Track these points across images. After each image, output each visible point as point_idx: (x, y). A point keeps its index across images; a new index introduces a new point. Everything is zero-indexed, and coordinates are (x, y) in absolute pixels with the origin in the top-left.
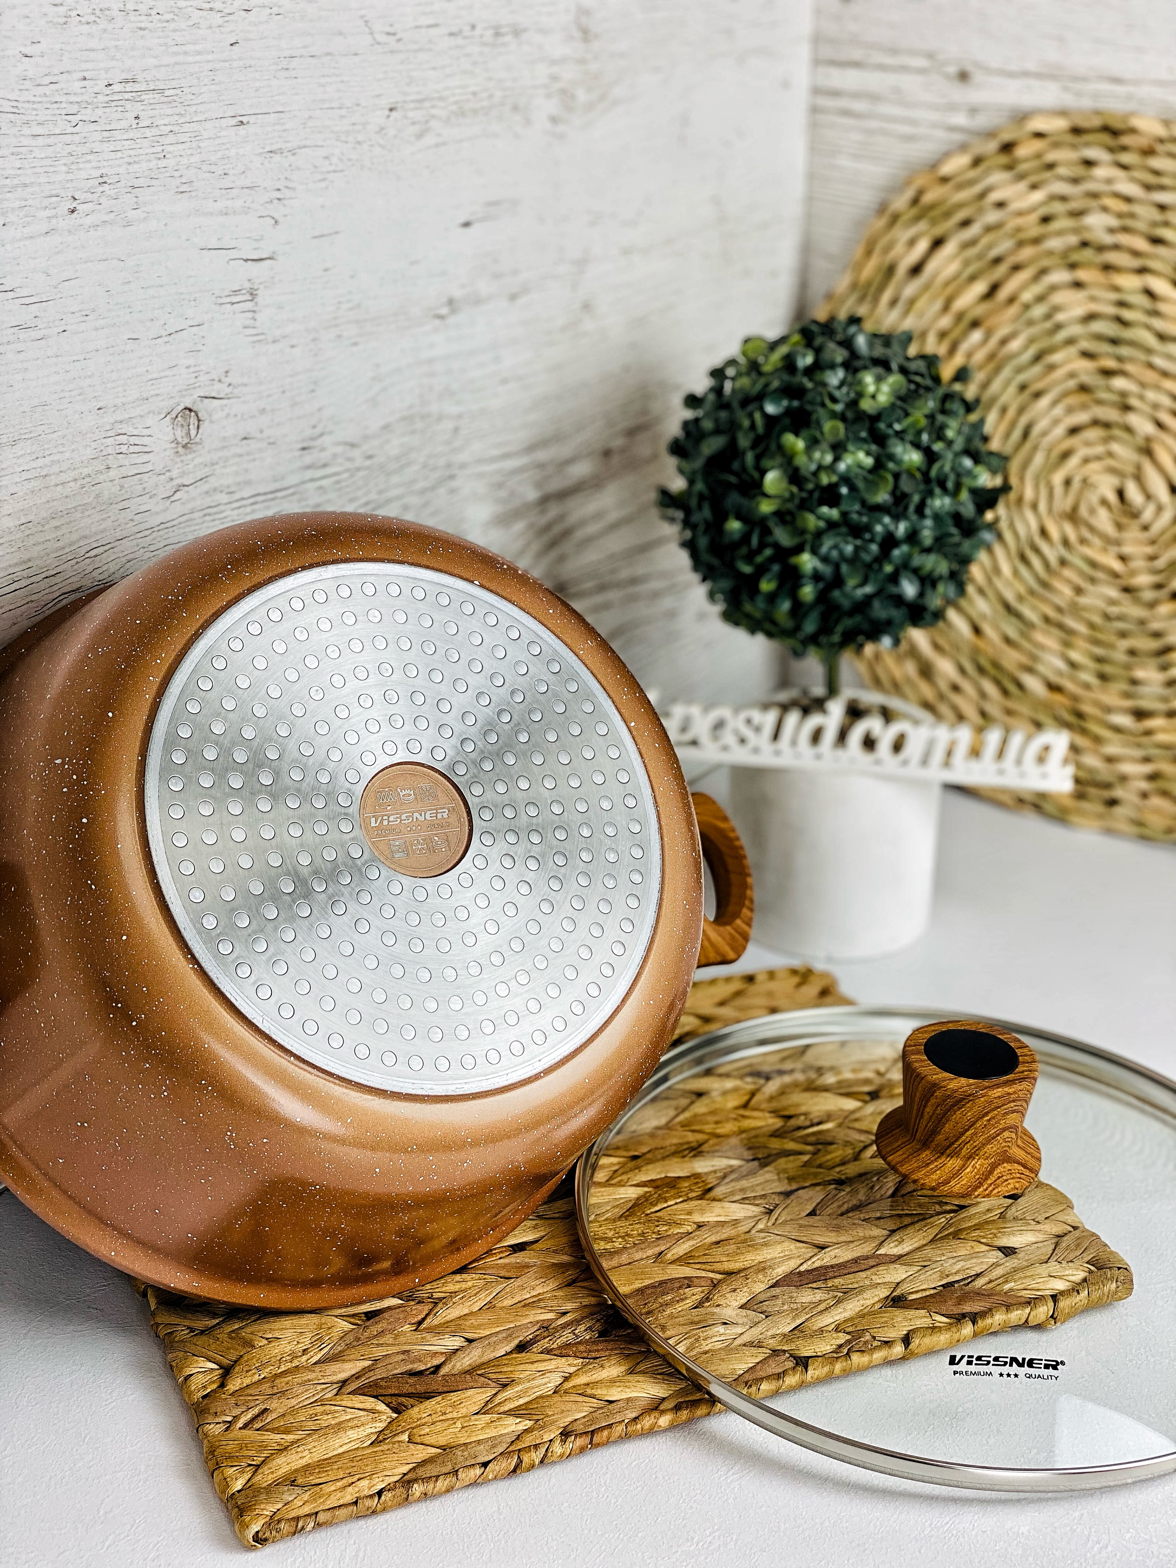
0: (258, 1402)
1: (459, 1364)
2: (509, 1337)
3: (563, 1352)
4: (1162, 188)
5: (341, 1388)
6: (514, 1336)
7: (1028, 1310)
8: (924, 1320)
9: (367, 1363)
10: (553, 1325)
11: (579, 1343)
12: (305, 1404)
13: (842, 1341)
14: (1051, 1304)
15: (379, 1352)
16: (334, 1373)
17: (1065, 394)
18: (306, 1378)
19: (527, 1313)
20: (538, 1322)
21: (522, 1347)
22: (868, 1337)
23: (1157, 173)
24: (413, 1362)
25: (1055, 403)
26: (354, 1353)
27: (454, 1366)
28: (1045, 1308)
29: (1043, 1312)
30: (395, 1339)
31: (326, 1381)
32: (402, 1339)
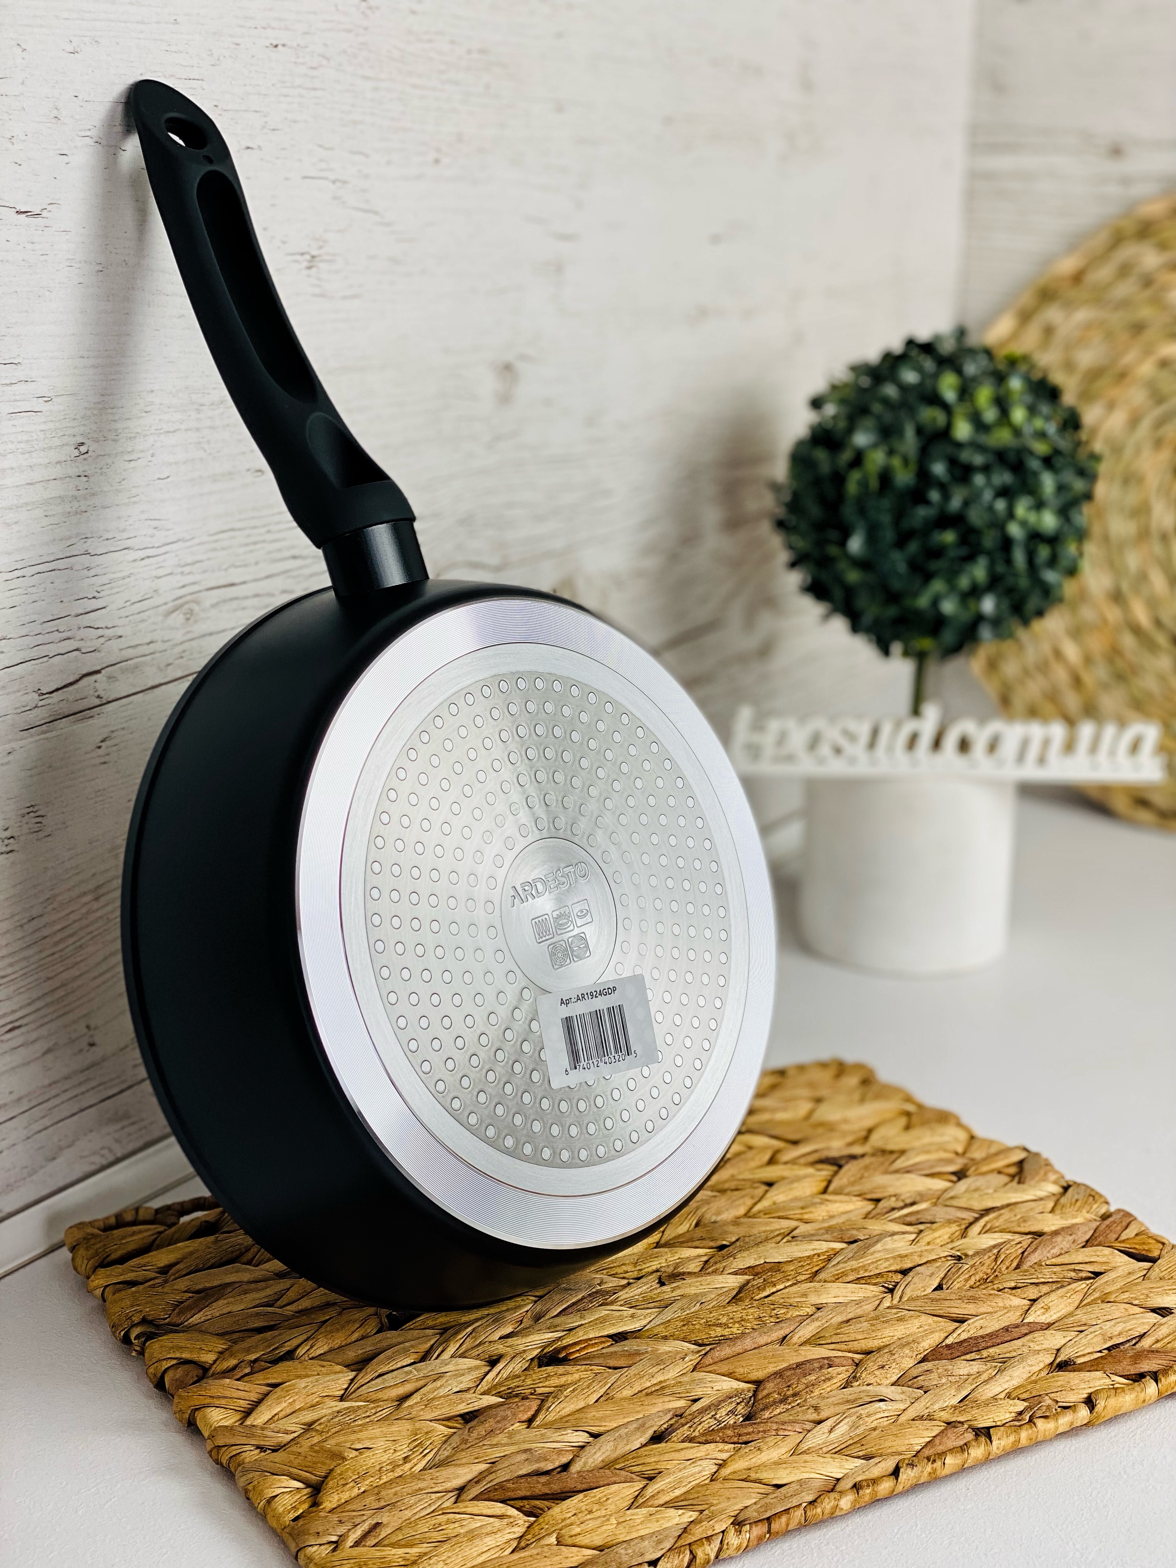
0: (365, 1518)
1: (590, 1461)
2: (641, 1427)
3: (707, 1439)
5: (459, 1496)
6: (647, 1426)
8: (1101, 1382)
9: (483, 1467)
10: (688, 1412)
11: (725, 1427)
12: (422, 1515)
13: (1021, 1408)
15: (496, 1453)
16: (448, 1480)
18: (417, 1487)
19: (654, 1401)
20: (669, 1410)
21: (657, 1438)
22: (1048, 1401)
24: (538, 1461)
26: (465, 1458)
27: (585, 1463)
30: (510, 1437)
31: (440, 1489)
32: (518, 1437)
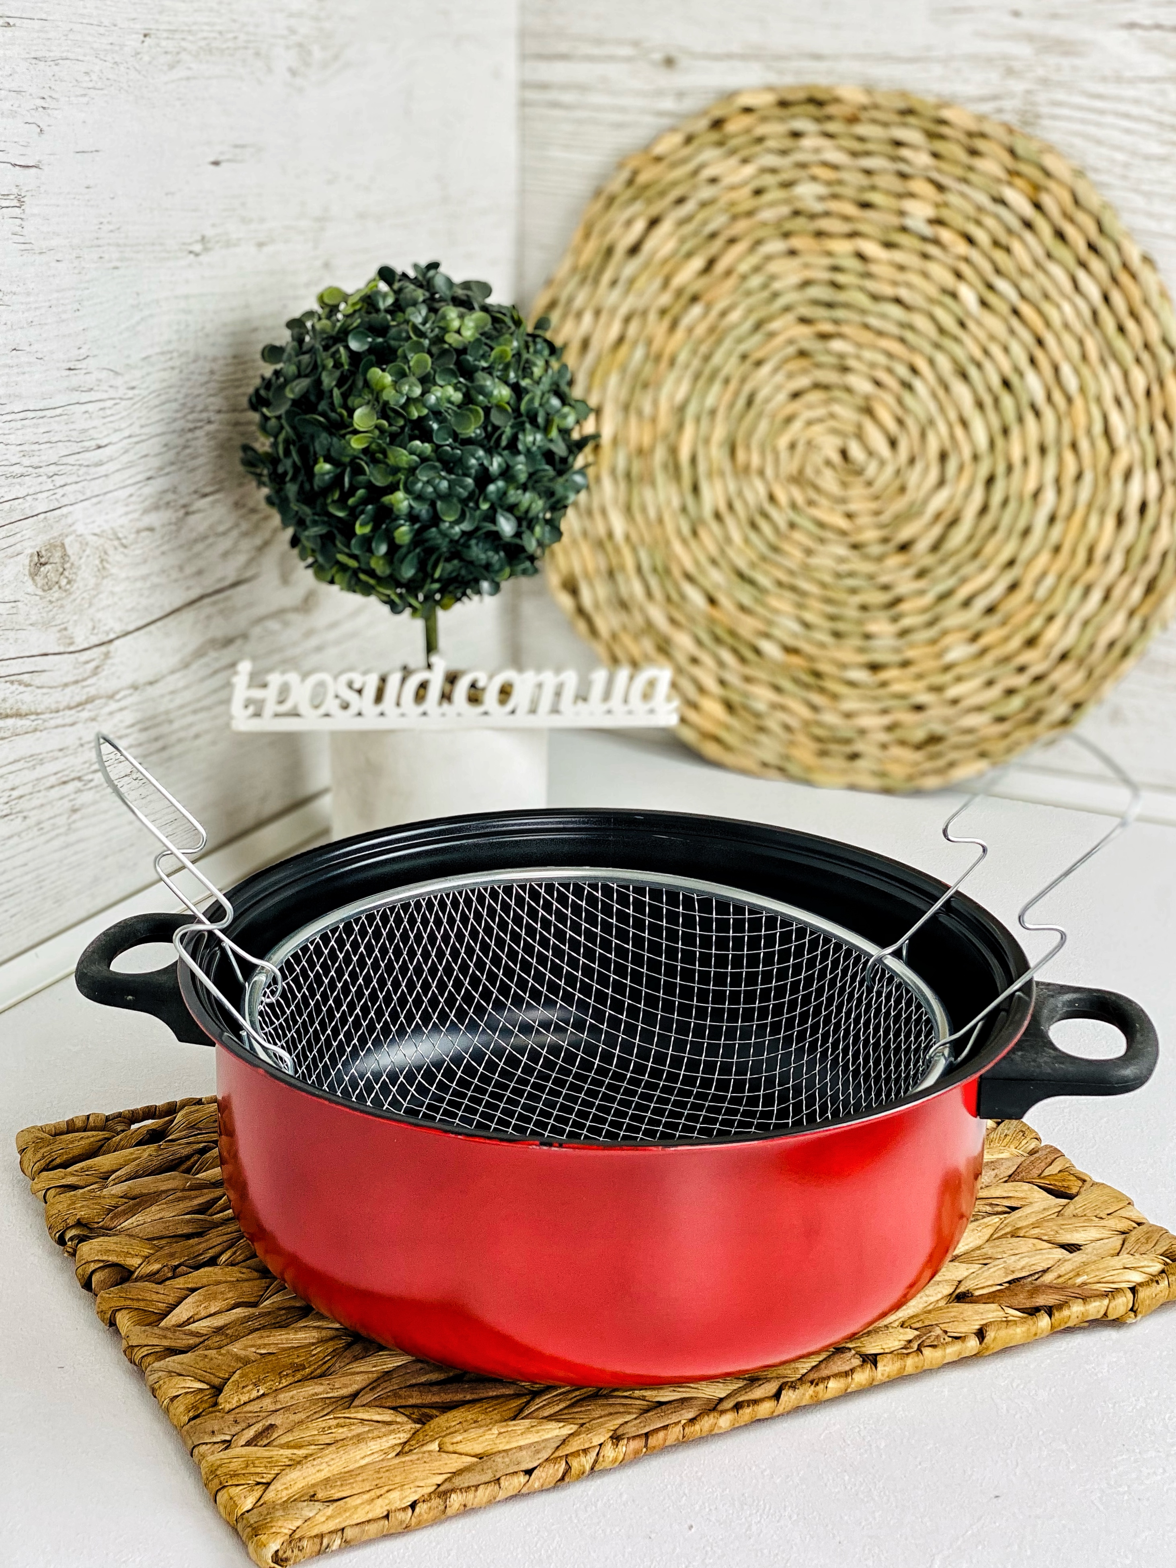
0: (260, 1418)
4: (868, 154)
5: (352, 1402)
7: (1106, 1302)
8: (995, 1314)
13: (910, 1337)
14: (1130, 1295)
17: (786, 360)
22: (938, 1331)
23: (861, 139)
25: (776, 370)
28: (1124, 1299)
29: (1123, 1303)
